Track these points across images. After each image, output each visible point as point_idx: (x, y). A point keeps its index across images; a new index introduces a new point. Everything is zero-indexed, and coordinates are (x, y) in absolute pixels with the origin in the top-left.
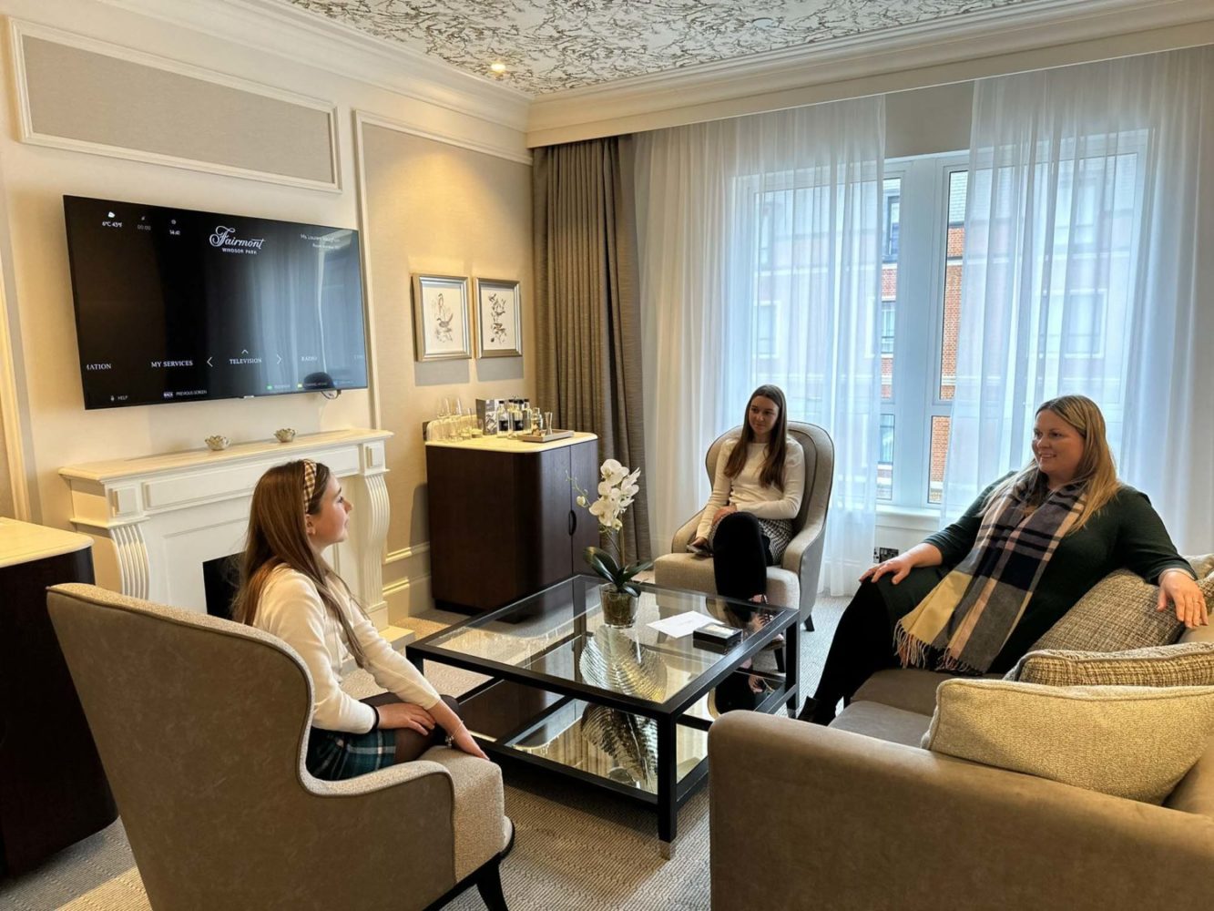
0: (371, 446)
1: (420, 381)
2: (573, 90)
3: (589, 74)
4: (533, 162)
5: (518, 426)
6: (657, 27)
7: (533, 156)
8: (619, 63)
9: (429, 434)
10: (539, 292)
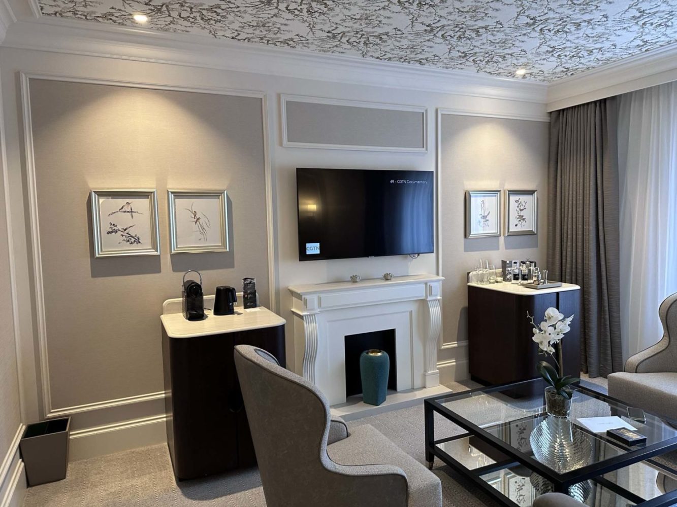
0: (432, 284)
1: (466, 249)
2: (573, 76)
3: (581, 66)
4: (551, 120)
5: (524, 278)
6: (618, 33)
7: (550, 117)
8: (599, 56)
9: (470, 280)
10: (551, 195)
